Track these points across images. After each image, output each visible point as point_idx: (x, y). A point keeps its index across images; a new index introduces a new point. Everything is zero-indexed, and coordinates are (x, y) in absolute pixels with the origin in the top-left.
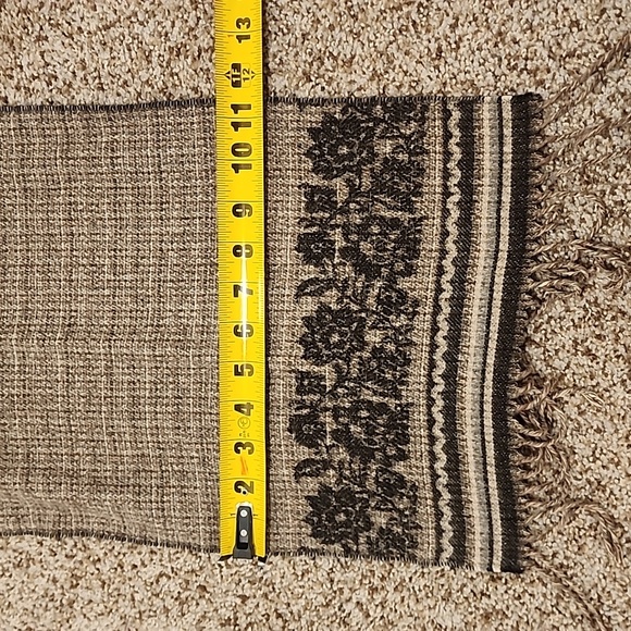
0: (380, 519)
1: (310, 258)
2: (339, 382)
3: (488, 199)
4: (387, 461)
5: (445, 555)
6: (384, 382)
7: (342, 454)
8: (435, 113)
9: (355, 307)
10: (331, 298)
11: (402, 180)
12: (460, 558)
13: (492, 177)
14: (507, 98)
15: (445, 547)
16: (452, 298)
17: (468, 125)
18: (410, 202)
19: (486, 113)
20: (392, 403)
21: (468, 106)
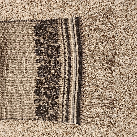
0: (51, 112)
1: (38, 54)
2: (46, 82)
3: (72, 40)
4: (54, 99)
5: (64, 120)
6: (55, 81)
7: (44, 97)
8: (59, 22)
9: (48, 65)
10: (43, 63)
11: (54, 37)
12: (67, 120)
13: (73, 36)
14: (74, 18)
15: (64, 118)
16: (68, 62)
17: (66, 24)
18: (57, 42)
19: (70, 22)
20: (56, 86)
21: (66, 20)
